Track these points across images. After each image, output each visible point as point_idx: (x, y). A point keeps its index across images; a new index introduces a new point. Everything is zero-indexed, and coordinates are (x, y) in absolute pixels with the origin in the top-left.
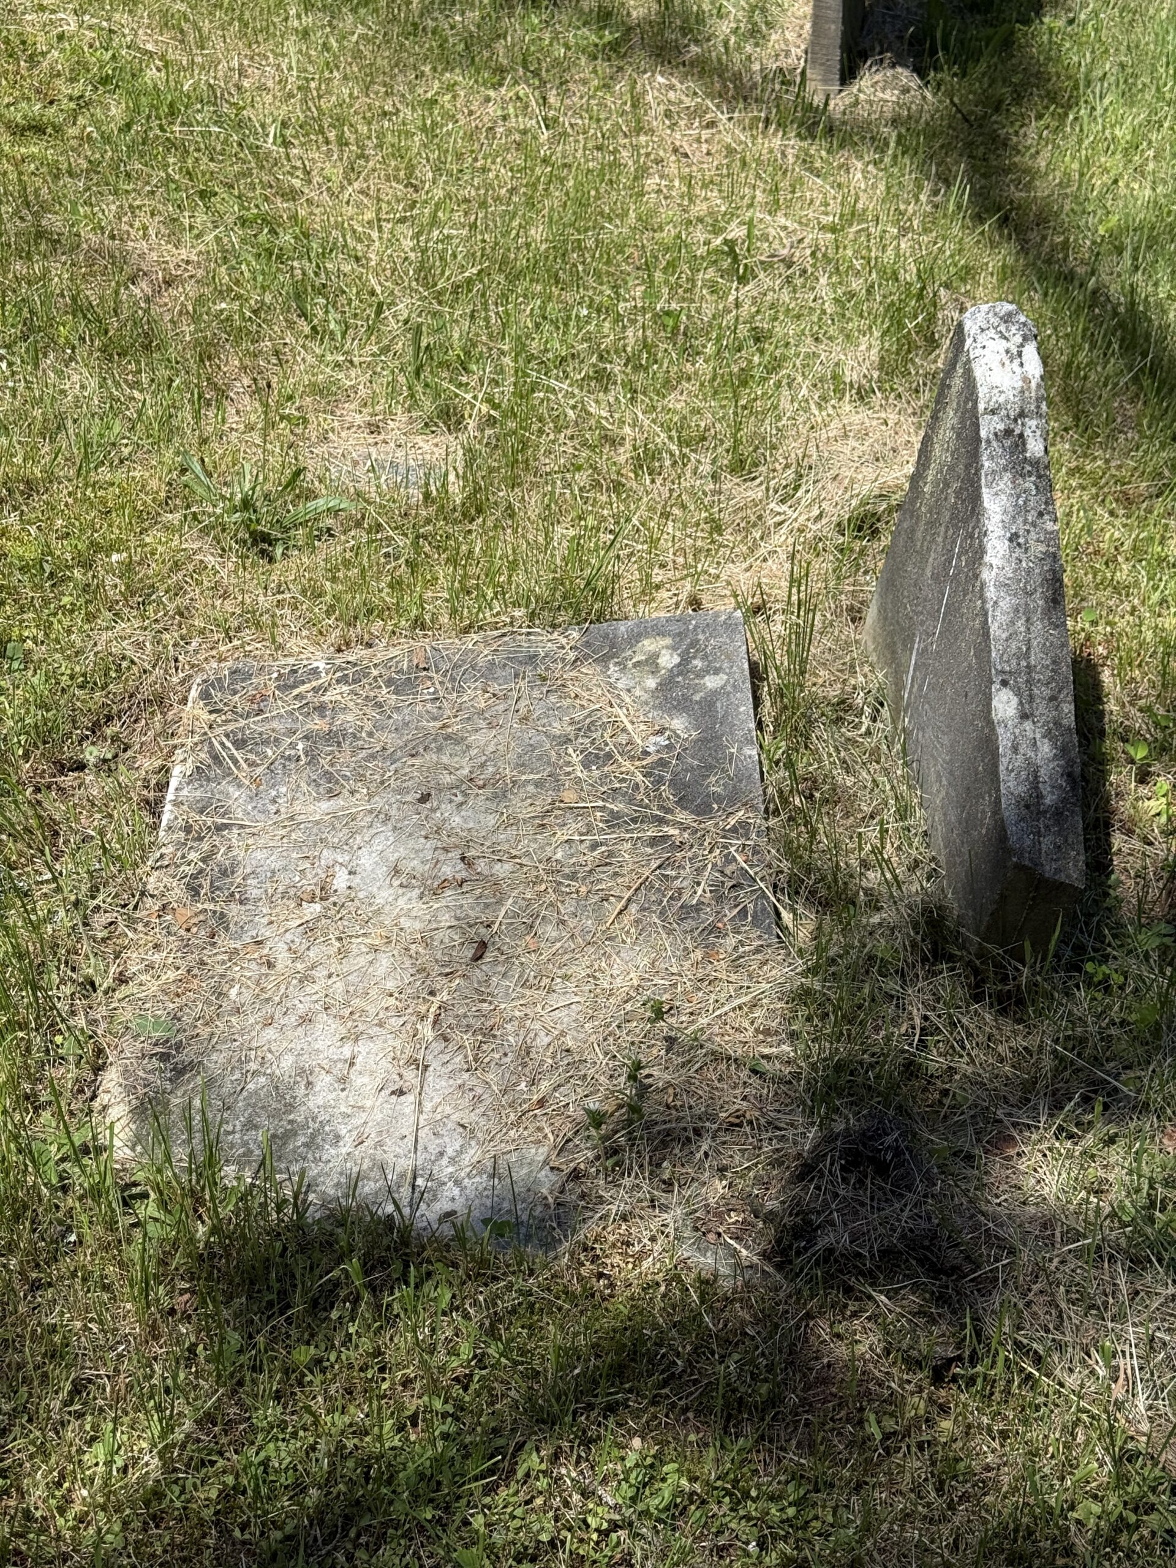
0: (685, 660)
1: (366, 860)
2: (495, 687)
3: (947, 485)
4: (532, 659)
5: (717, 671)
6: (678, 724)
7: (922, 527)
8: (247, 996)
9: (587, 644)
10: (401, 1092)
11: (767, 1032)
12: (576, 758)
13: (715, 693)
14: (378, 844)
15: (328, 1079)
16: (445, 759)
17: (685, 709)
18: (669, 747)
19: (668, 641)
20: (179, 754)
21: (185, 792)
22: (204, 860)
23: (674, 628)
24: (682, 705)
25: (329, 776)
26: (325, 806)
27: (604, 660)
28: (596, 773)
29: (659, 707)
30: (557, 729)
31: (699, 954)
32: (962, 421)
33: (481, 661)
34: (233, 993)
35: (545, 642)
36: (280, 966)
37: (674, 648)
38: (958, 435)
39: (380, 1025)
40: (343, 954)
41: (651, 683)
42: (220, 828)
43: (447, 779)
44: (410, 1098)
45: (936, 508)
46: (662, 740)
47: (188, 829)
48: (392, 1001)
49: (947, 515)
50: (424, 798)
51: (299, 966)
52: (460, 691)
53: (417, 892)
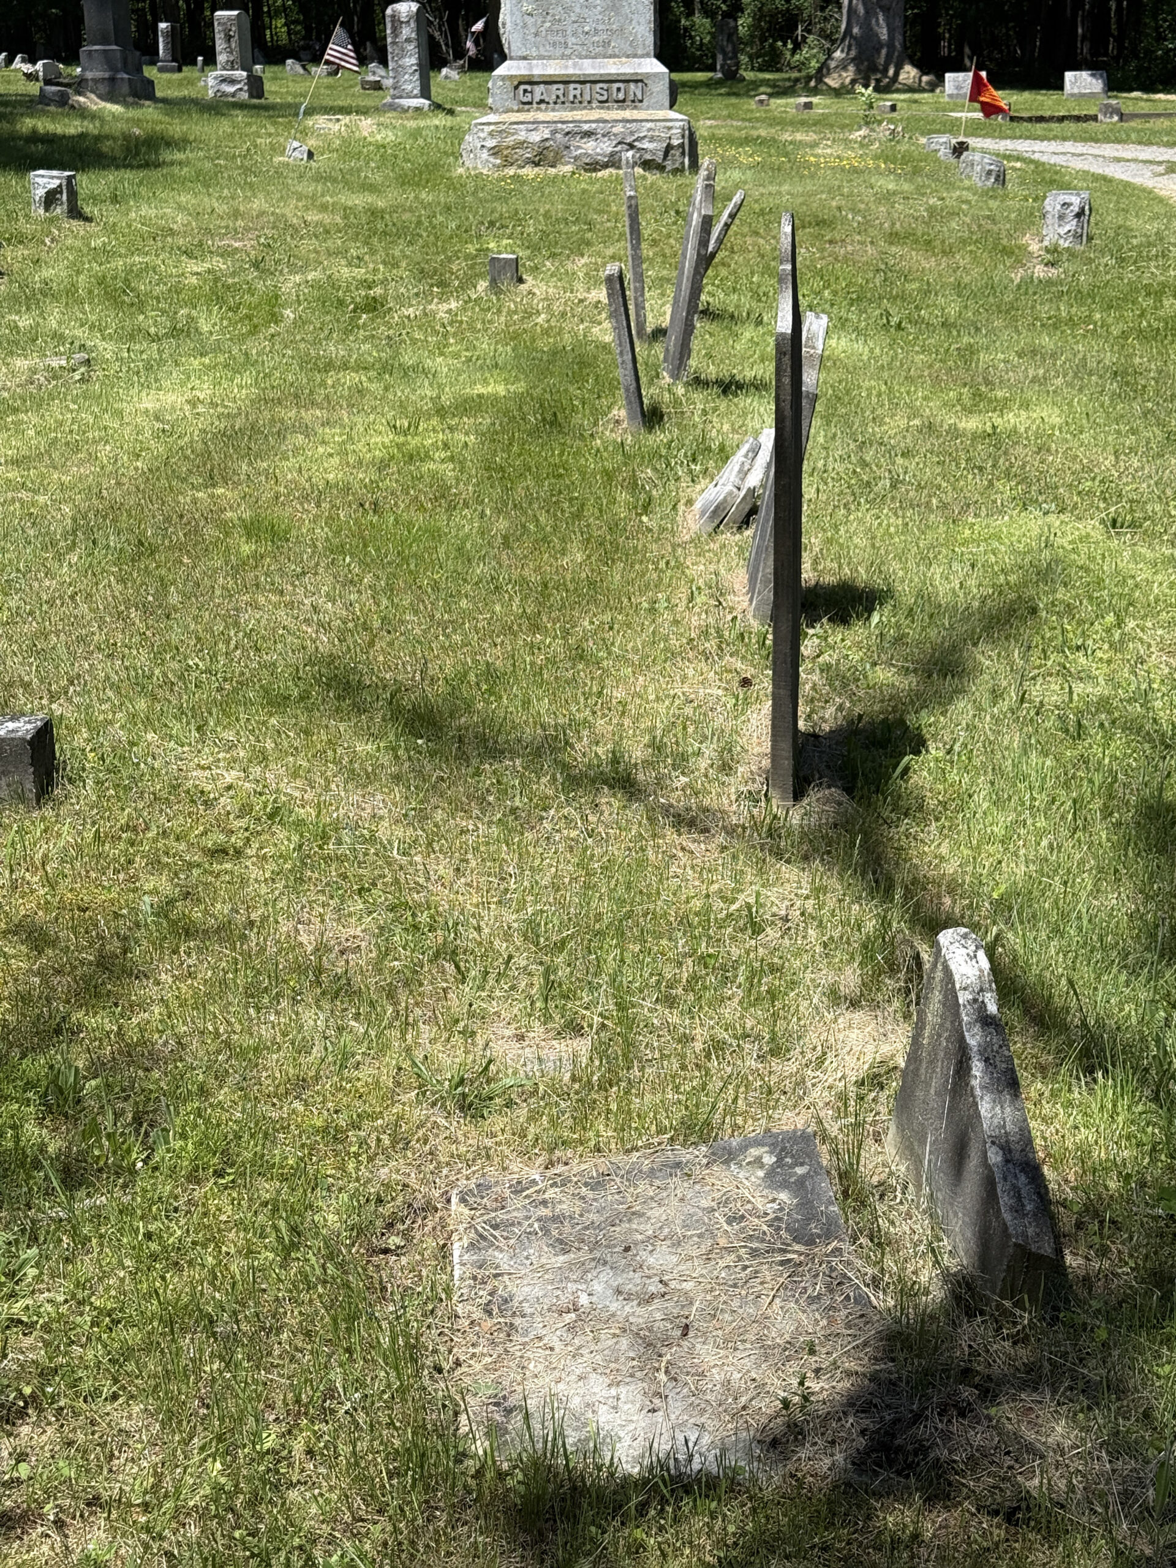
0: (780, 1159)
1: (597, 1287)
2: (657, 1183)
3: (939, 1036)
4: (678, 1165)
5: (802, 1164)
6: (784, 1196)
7: (924, 1065)
8: (540, 1367)
9: (713, 1154)
10: (654, 1411)
11: (875, 1359)
12: (722, 1220)
13: (803, 1176)
14: (603, 1277)
15: (605, 1407)
16: (634, 1226)
17: (786, 1187)
18: (781, 1209)
19: (766, 1149)
20: (455, 1237)
21: (466, 1257)
22: (490, 1294)
23: (769, 1141)
24: (784, 1185)
25: (561, 1241)
26: (561, 1258)
27: (727, 1162)
28: (736, 1227)
29: (769, 1187)
30: (705, 1203)
31: (824, 1322)
32: (945, 996)
33: (645, 1169)
34: (531, 1366)
35: (686, 1155)
36: (557, 1350)
37: (771, 1152)
38: (944, 1005)
39: (632, 1376)
40: (596, 1340)
41: (761, 1173)
42: (496, 1276)
43: (640, 1237)
44: (661, 1413)
45: (934, 1051)
46: (775, 1206)
47: (475, 1278)
48: (635, 1363)
49: (942, 1054)
50: (627, 1249)
51: (570, 1348)
52: (636, 1186)
53: (635, 1303)
